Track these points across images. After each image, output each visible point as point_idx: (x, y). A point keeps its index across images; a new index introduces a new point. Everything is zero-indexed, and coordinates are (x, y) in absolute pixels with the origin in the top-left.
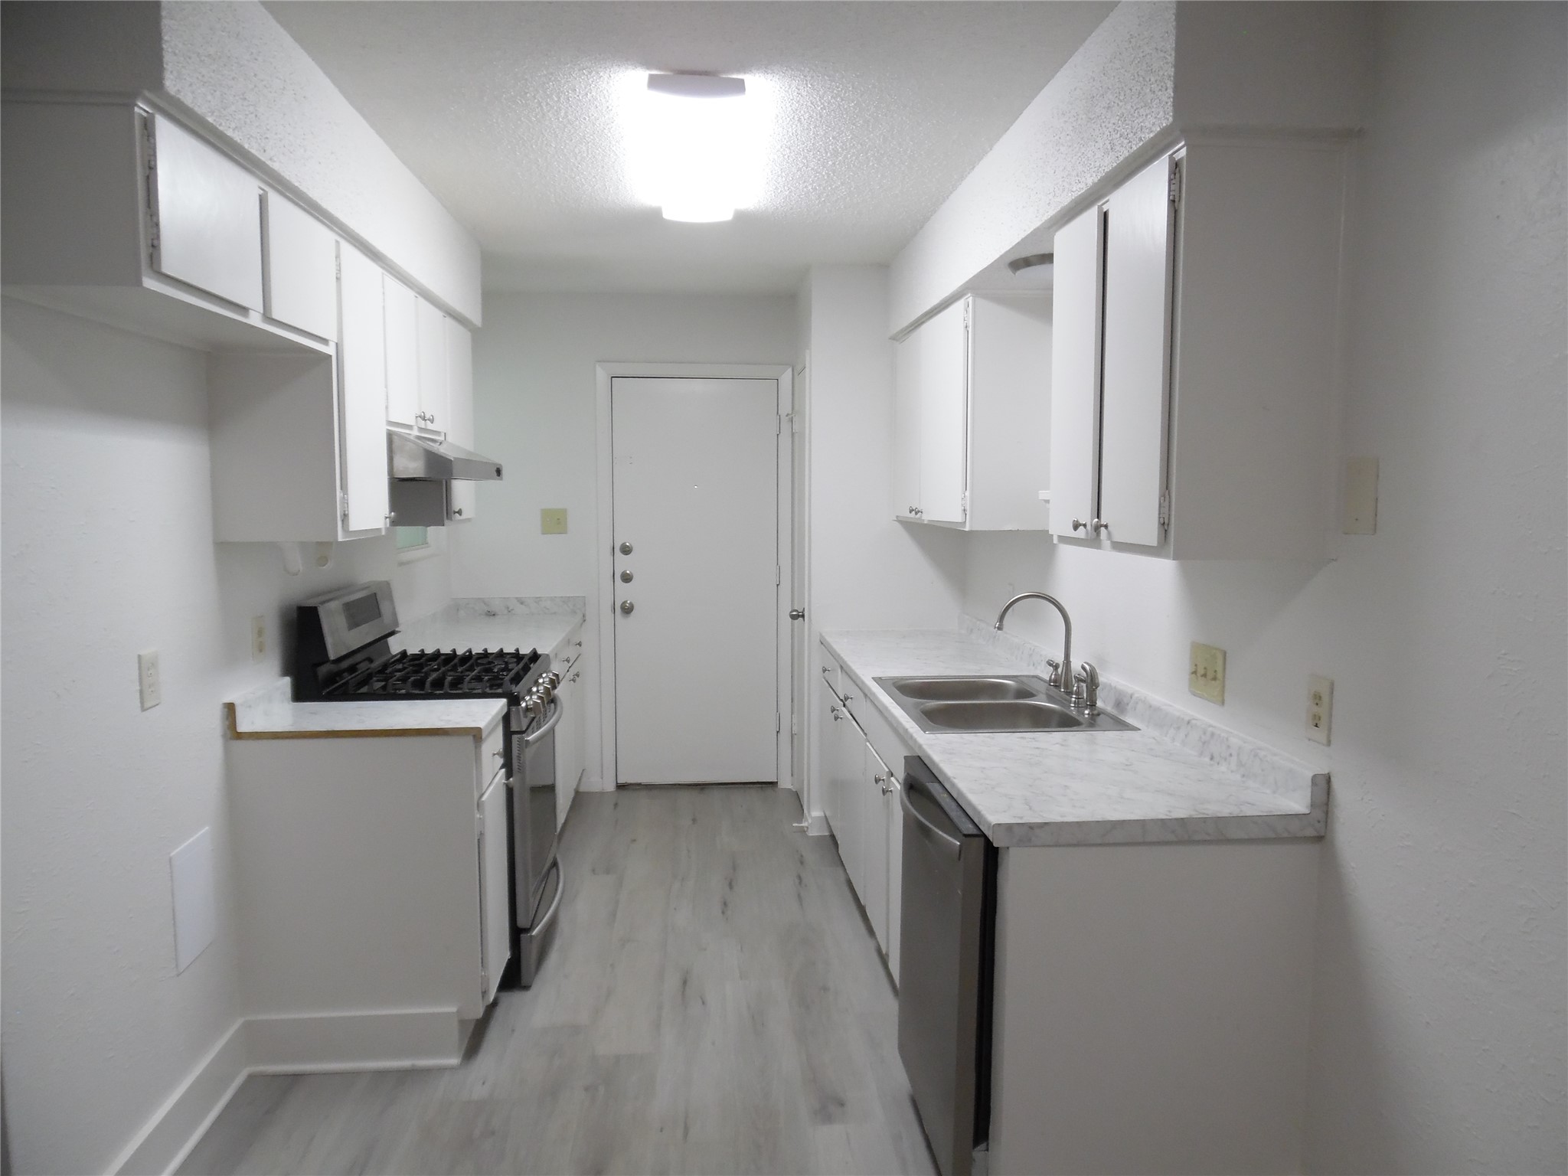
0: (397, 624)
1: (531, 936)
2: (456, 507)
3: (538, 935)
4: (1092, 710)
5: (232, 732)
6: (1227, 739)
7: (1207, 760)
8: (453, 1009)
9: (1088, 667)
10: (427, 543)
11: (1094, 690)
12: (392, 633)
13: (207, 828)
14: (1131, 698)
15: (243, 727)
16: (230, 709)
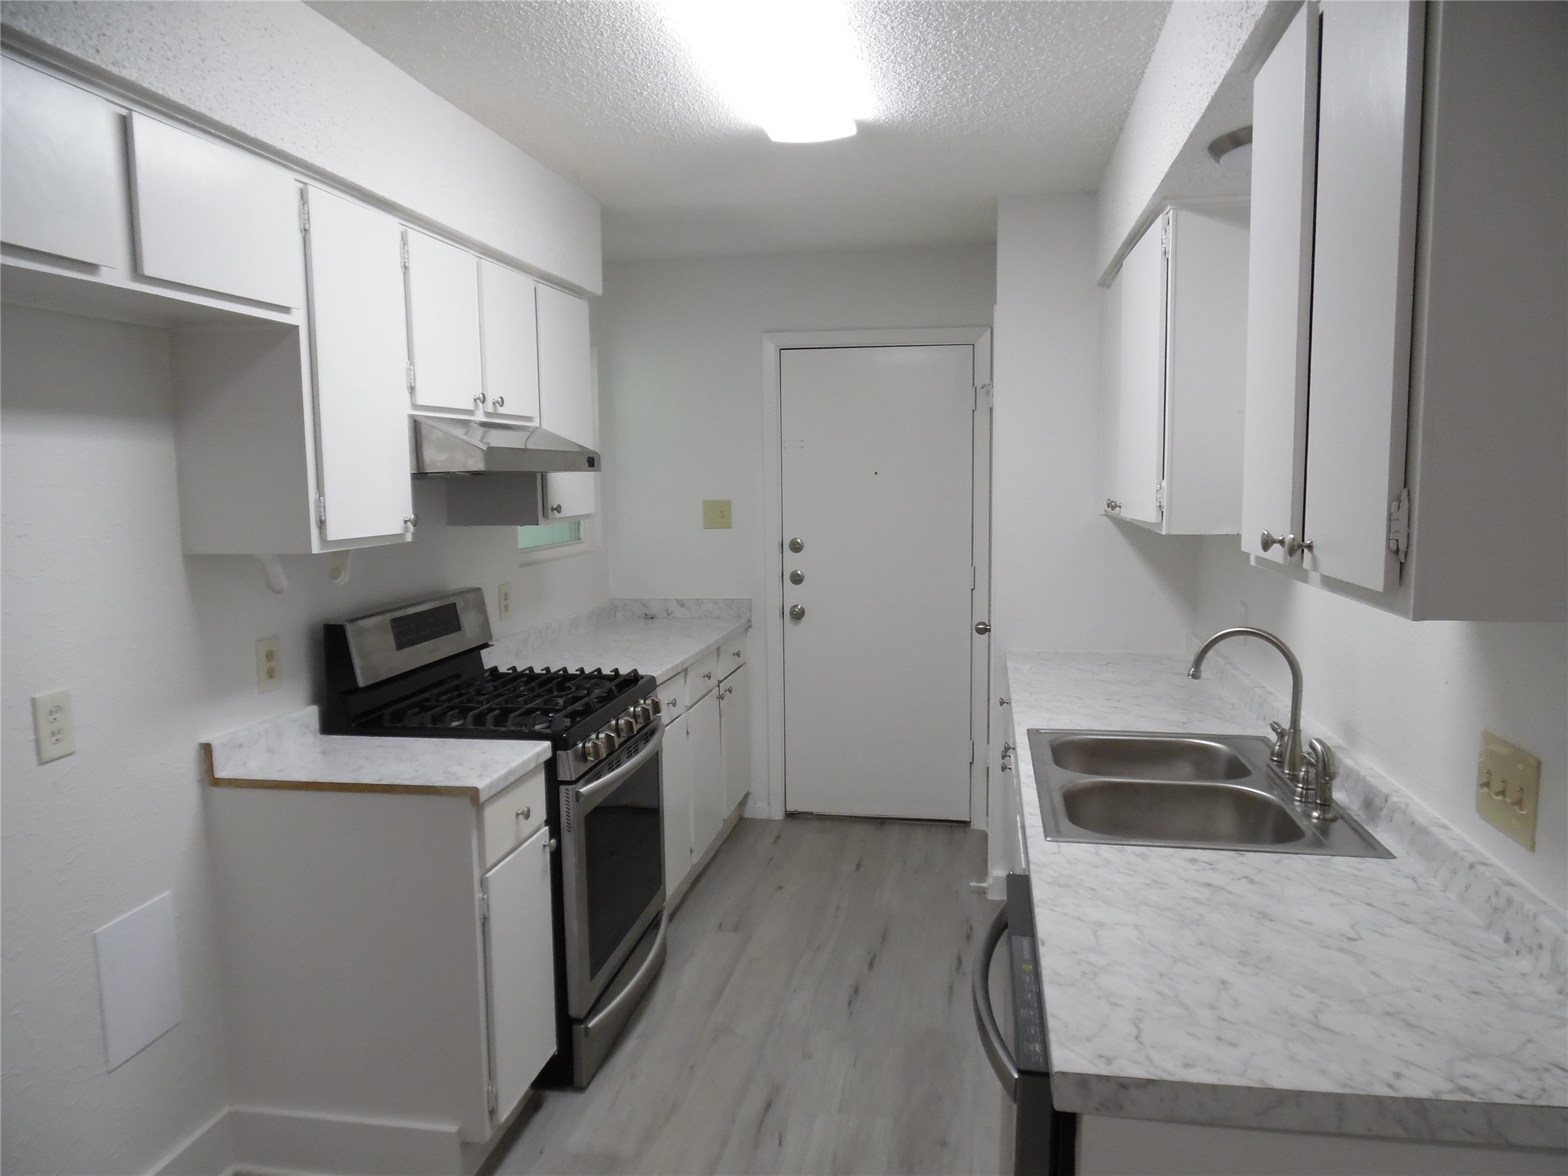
0: (490, 637)
1: (586, 1028)
2: (553, 502)
3: (595, 1026)
4: (1324, 812)
5: (209, 778)
6: (1535, 917)
7: (1498, 939)
8: (451, 1128)
9: (1319, 747)
10: (580, 539)
11: (1327, 782)
12: (485, 646)
13: (168, 892)
14: (1386, 800)
15: (222, 772)
16: (207, 750)
